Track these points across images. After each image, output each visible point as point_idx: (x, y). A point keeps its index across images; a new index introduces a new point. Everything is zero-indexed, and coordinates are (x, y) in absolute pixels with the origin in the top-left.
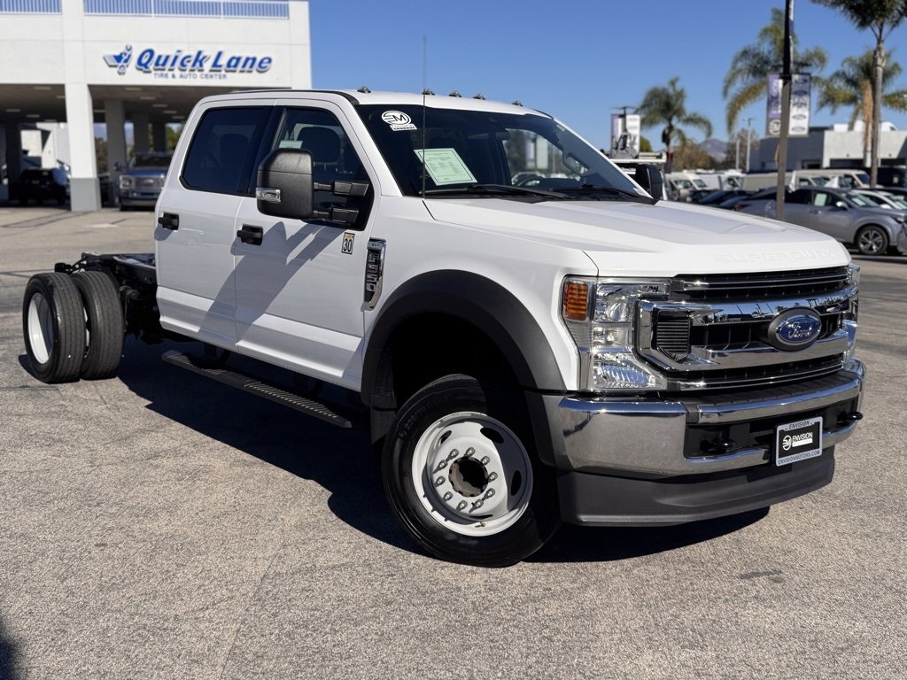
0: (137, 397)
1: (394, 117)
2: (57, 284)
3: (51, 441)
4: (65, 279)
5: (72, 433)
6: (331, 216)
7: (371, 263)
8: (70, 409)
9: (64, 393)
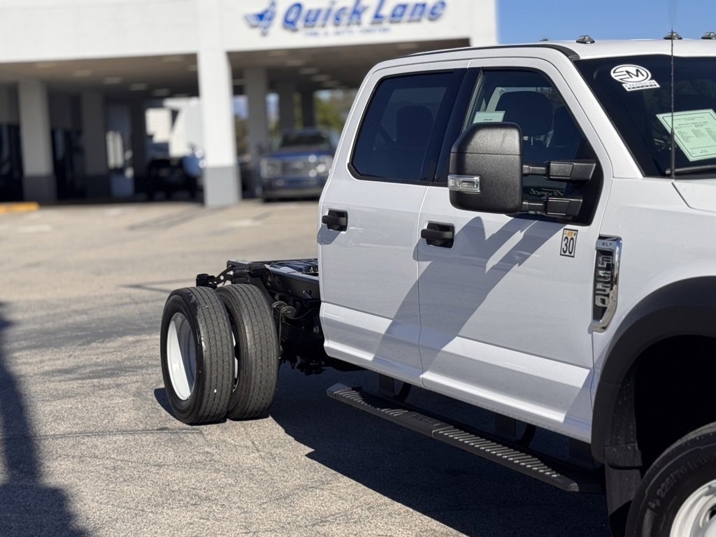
0: (295, 443)
1: (628, 72)
2: (201, 301)
3: (197, 499)
4: (210, 295)
5: (221, 489)
6: (545, 209)
7: (602, 269)
8: (217, 457)
9: (209, 437)
